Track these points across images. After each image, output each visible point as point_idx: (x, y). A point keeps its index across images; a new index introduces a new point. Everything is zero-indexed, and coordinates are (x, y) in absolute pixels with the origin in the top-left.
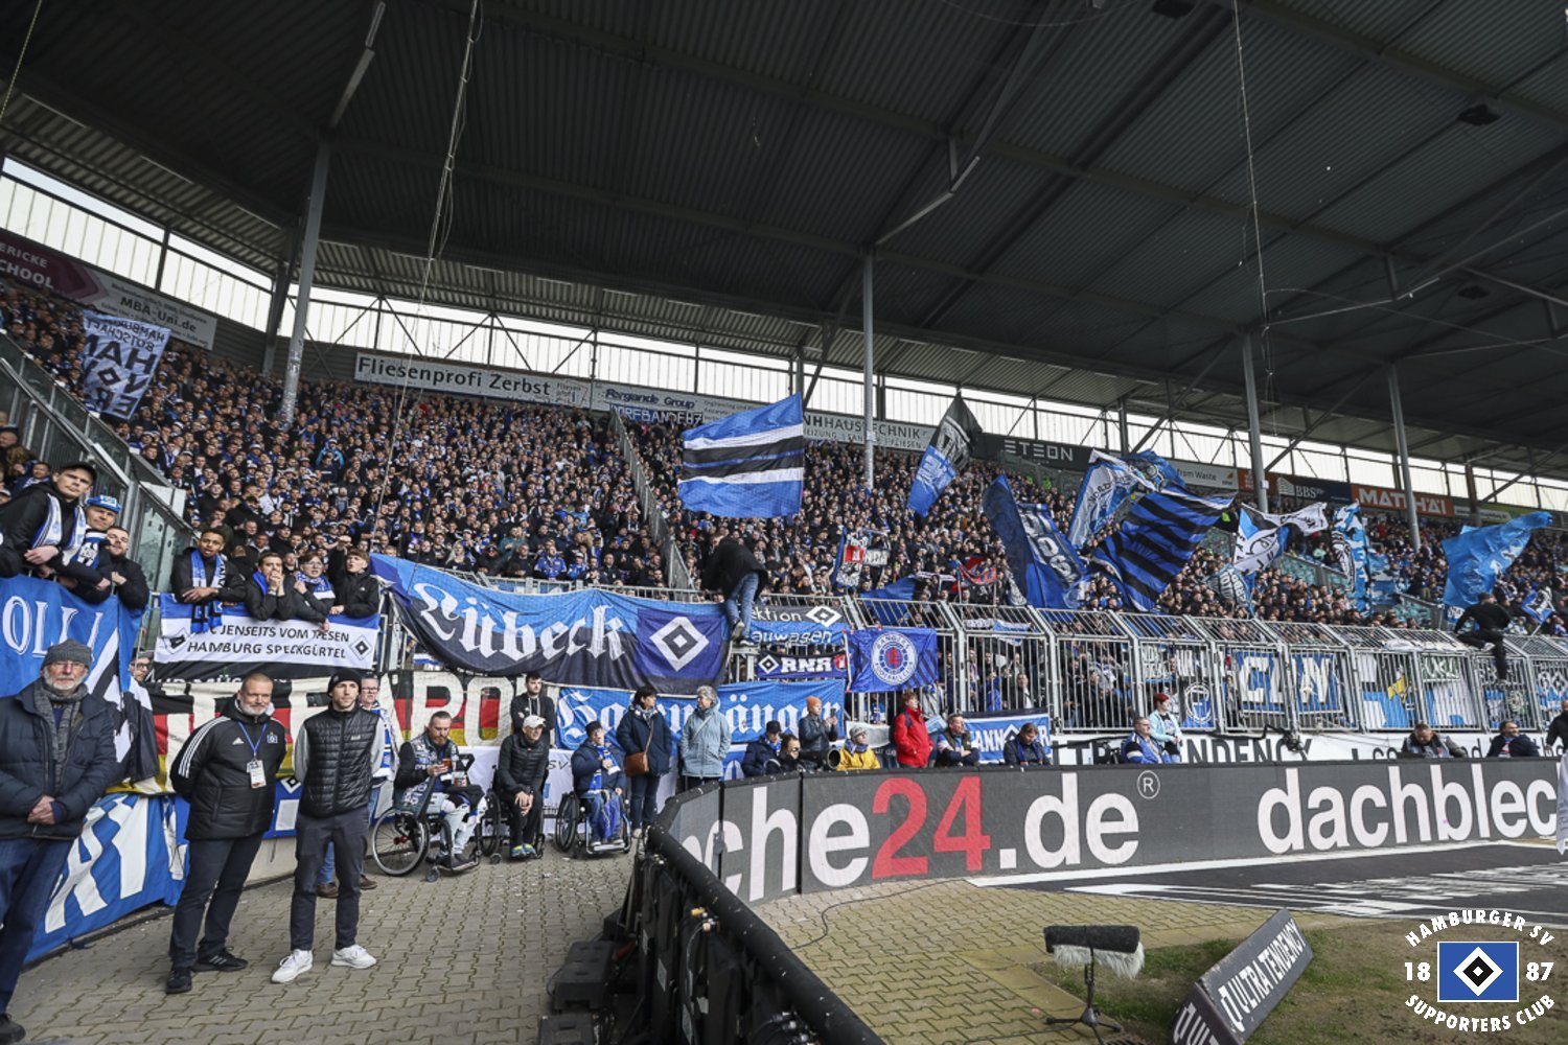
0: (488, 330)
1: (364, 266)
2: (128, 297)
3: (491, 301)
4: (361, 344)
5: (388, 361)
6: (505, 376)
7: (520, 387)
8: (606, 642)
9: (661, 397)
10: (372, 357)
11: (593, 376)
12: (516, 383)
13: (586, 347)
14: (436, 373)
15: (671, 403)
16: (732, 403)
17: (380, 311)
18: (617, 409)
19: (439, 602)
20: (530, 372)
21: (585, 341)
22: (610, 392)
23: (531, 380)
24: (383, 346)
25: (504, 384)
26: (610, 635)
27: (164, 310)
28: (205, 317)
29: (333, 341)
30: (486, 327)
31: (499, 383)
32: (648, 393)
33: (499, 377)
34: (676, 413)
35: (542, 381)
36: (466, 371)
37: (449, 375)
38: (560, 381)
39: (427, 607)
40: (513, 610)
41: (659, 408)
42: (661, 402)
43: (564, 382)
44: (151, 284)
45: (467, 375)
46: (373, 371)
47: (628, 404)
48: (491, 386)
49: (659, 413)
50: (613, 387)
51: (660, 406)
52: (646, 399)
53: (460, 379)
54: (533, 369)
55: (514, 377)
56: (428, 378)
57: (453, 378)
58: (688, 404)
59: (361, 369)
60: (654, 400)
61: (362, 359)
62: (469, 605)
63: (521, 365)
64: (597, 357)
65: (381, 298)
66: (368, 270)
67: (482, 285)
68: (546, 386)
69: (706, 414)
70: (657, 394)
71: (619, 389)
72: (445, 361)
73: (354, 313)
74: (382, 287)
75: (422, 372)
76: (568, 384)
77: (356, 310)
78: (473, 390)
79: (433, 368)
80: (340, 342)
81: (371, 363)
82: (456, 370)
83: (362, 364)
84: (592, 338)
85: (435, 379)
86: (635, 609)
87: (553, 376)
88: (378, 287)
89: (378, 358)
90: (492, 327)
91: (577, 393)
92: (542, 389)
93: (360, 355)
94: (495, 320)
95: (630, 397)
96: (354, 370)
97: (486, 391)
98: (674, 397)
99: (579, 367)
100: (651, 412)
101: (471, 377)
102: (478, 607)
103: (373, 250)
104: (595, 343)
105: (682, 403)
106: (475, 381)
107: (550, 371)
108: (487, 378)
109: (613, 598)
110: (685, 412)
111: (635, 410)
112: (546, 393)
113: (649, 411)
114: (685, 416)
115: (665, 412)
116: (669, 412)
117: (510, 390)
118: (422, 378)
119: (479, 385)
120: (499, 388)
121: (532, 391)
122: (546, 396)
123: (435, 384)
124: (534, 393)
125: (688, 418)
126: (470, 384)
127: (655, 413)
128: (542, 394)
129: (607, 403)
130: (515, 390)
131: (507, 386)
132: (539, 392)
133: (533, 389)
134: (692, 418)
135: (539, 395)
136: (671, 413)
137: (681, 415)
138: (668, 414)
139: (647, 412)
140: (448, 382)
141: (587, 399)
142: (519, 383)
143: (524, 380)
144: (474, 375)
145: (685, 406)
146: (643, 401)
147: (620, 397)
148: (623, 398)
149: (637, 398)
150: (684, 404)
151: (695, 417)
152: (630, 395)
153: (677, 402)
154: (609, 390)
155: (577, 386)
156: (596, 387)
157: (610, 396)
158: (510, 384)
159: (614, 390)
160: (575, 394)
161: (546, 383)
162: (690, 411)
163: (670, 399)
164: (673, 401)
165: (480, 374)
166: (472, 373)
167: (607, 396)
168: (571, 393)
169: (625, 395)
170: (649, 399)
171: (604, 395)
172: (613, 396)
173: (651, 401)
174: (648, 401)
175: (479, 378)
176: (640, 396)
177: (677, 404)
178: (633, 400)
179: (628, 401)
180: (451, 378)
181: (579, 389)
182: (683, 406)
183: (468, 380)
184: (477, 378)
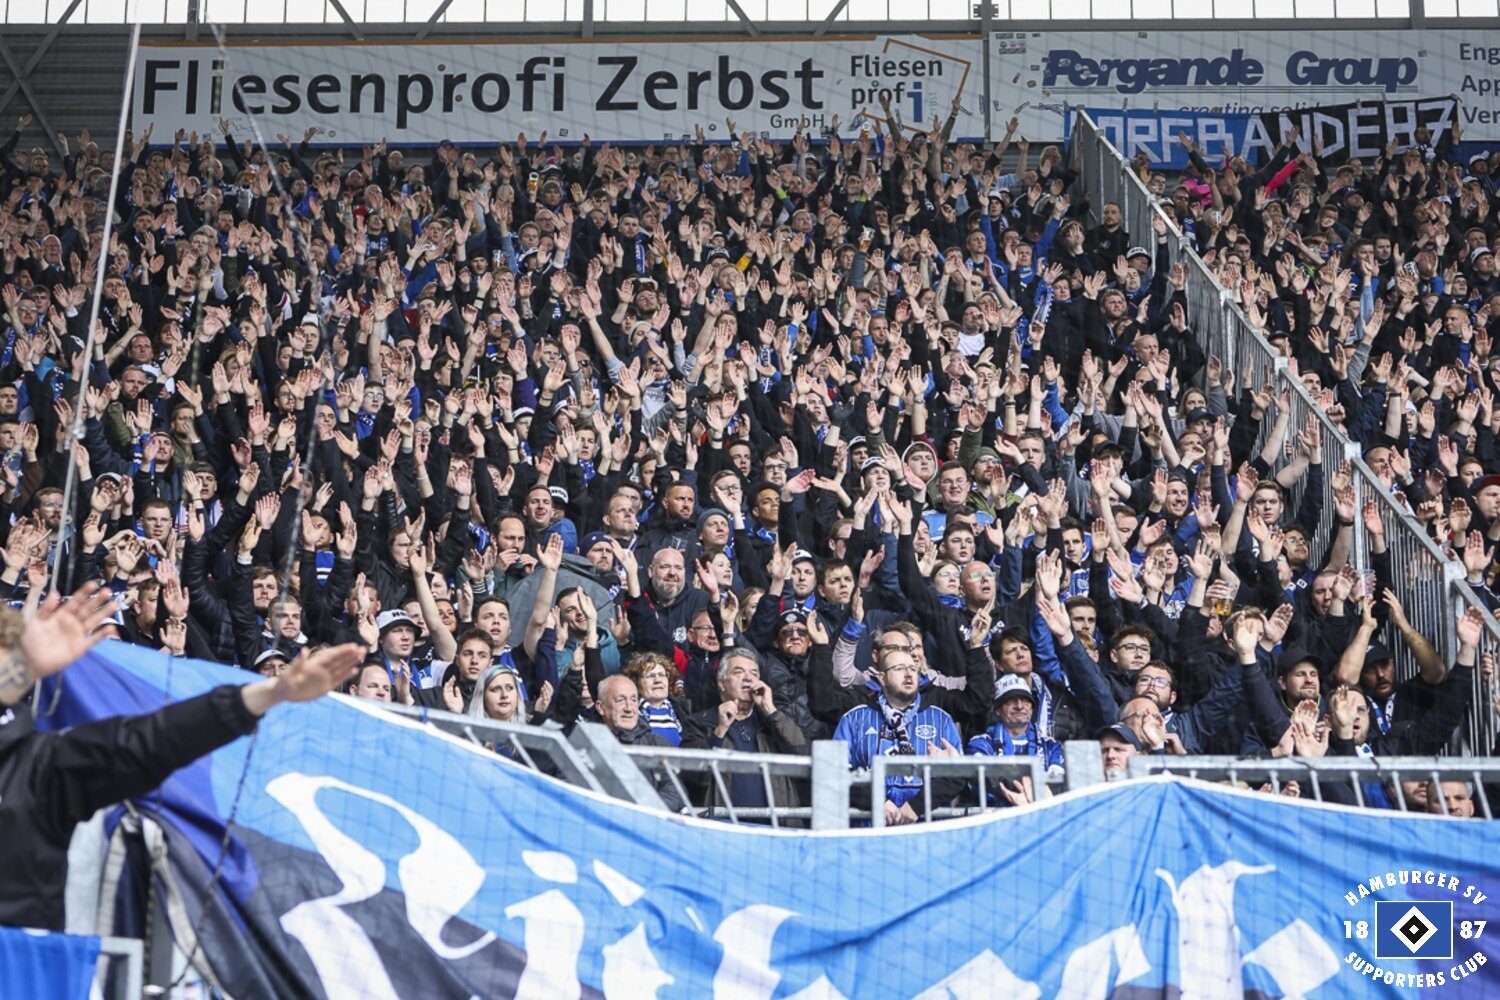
5: (236, 62)
6: (651, 57)
7: (709, 90)
9: (1272, 55)
10: (184, 54)
11: (986, 7)
12: (695, 80)
14: (404, 82)
15: (1318, 76)
18: (1099, 126)
19: (392, 866)
20: (745, 30)
22: (1060, 63)
23: (751, 58)
25: (650, 86)
31: (633, 88)
32: (1217, 51)
33: (629, 64)
34: (1340, 112)
35: (788, 57)
36: (509, 60)
37: (451, 83)
39: (337, 886)
41: (1267, 103)
42: (1275, 74)
43: (872, 48)
45: (511, 72)
46: (191, 108)
47: (1143, 100)
48: (604, 104)
49: (1271, 120)
50: (1071, 41)
51: (1274, 93)
52: (1209, 70)
53: (490, 92)
55: (686, 58)
56: (379, 107)
57: (464, 91)
58: (1388, 66)
60: (1241, 70)
61: (152, 67)
62: (534, 887)
68: (807, 73)
69: (1470, 99)
70: (1252, 47)
71: (1095, 50)
72: (435, 32)
75: (357, 83)
76: (895, 54)
78: (537, 124)
79: (391, 63)
80: (77, 19)
81: (180, 75)
83: (151, 86)
85: (404, 106)
87: (830, 30)
89: (205, 55)
91: (930, 86)
92: (793, 86)
93: (144, 55)
95: (1145, 74)
97: (582, 122)
98: (1327, 47)
100: (1236, 122)
101: (528, 77)
102: (588, 895)
105: (1362, 68)
106: (543, 91)
108: (586, 73)
110: (1380, 105)
111: (1166, 123)
112: (808, 102)
113: (1227, 117)
114: (1380, 120)
115: (1295, 116)
116: (1310, 111)
117: (672, 106)
118: (355, 107)
119: (558, 105)
120: (633, 106)
121: (755, 103)
122: (809, 113)
123: (402, 123)
124: (765, 105)
125: (1393, 129)
126: (528, 105)
127: (1255, 123)
128: (795, 108)
129: (1054, 109)
130: (693, 104)
131: (662, 95)
132: (784, 99)
133: (761, 94)
134: (1410, 127)
135: (785, 112)
136: (1319, 118)
137: (1363, 121)
138: (1305, 119)
139: (1220, 123)
140: (448, 107)
141: (971, 103)
142: (707, 76)
143: (724, 61)
144: (538, 69)
145: (1379, 79)
146: (1199, 81)
147: (1104, 80)
148: (1114, 80)
149: (1175, 73)
150: (1373, 72)
151: (1425, 118)
152: (1142, 65)
153: (1339, 66)
154: (1054, 56)
155: (926, 58)
156: (1003, 50)
157: (1062, 80)
158: (672, 83)
159: (1072, 55)
160: (924, 91)
161: (807, 64)
162: (1402, 95)
163: (1312, 57)
164: (1326, 64)
165: (560, 62)
166: (530, 65)
167: (1049, 81)
168: (909, 87)
169: (1122, 67)
170: (1224, 71)
171: (1039, 77)
172: (1075, 79)
173: (1231, 80)
174: (1217, 80)
175: (559, 79)
176: (1189, 64)
177: (1340, 77)
178: (1155, 82)
179: (1136, 90)
180: (458, 90)
181: (936, 66)
182: (1367, 80)
183: (517, 89)
184: (550, 81)
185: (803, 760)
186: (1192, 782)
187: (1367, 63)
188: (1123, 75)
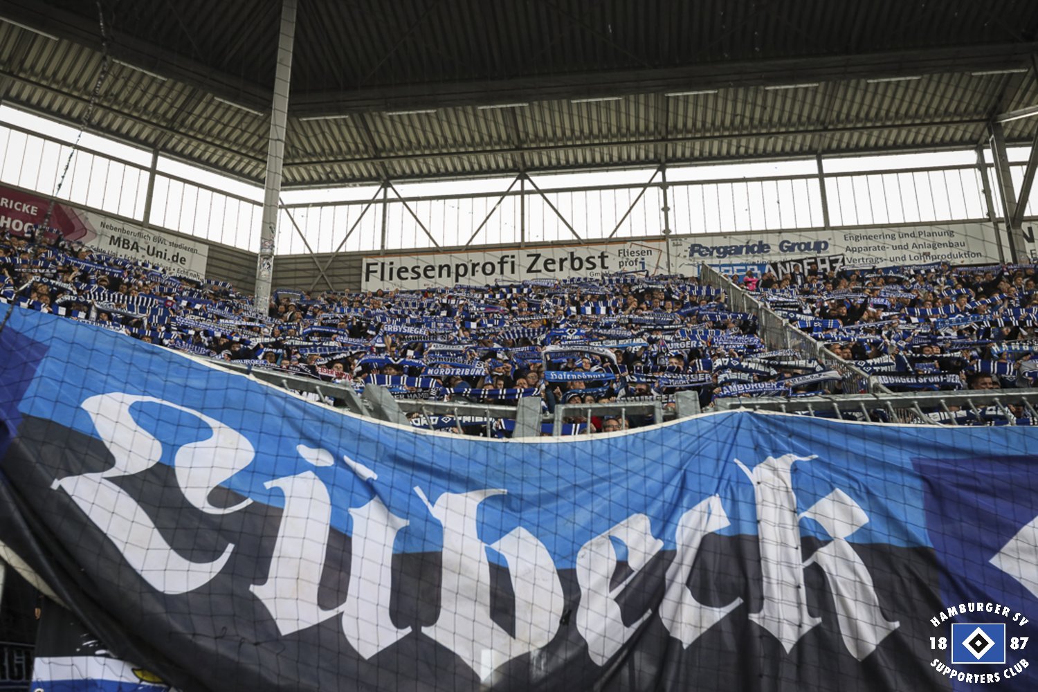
0: (519, 197)
1: (361, 147)
2: (117, 235)
3: (517, 155)
4: (367, 247)
5: (398, 262)
6: (546, 253)
7: (567, 264)
8: (817, 582)
9: (774, 241)
10: (380, 260)
11: (667, 230)
12: (562, 261)
13: (654, 193)
14: (458, 266)
15: (791, 249)
16: (886, 231)
17: (385, 201)
18: (710, 271)
20: (579, 243)
21: (650, 184)
22: (695, 249)
23: (582, 252)
24: (392, 245)
25: (546, 264)
26: (825, 556)
27: (152, 244)
28: (198, 246)
29: (334, 251)
30: (515, 193)
31: (540, 265)
32: (755, 239)
33: (538, 256)
34: (801, 261)
35: (595, 251)
36: (494, 257)
37: (474, 266)
38: (620, 246)
40: (468, 484)
41: (773, 259)
42: (775, 249)
43: (627, 246)
44: (140, 217)
45: (496, 261)
46: (382, 279)
47: (725, 261)
48: (529, 271)
49: (774, 265)
50: (699, 241)
51: (775, 256)
52: (751, 250)
53: (489, 268)
54: (583, 237)
55: (559, 253)
56: (449, 275)
57: (479, 268)
58: (817, 244)
59: (367, 280)
60: (763, 248)
61: (368, 265)
63: (567, 236)
64: (670, 204)
65: (386, 185)
66: (366, 151)
67: (504, 137)
68: (603, 257)
69: (848, 255)
70: (766, 239)
71: (707, 243)
72: (468, 249)
73: (357, 209)
74: (387, 173)
75: (441, 268)
76: (635, 248)
77: (360, 206)
78: (508, 278)
79: (453, 260)
80: (342, 250)
81: (378, 268)
82: (481, 258)
83: (368, 272)
84: (659, 179)
85: (458, 275)
86: (904, 458)
87: (611, 241)
88: (382, 172)
89: (387, 260)
90: (522, 193)
91: (647, 259)
92: (598, 262)
93: (365, 261)
94: (526, 182)
95: (726, 251)
96: (360, 282)
97: (522, 276)
98: (794, 239)
99: (647, 222)
100: (761, 266)
101: (502, 263)
103: (367, 117)
104: (664, 185)
105: (808, 245)
106: (507, 267)
107: (606, 236)
108: (523, 259)
109: (805, 430)
110: (815, 258)
111: (735, 268)
112: (603, 267)
113: (758, 265)
114: (816, 263)
115: (783, 263)
116: (789, 262)
117: (554, 271)
118: (440, 276)
119: (513, 272)
120: (540, 271)
121: (584, 268)
122: (604, 271)
123: (457, 281)
124: (588, 269)
125: (821, 267)
126: (502, 272)
127: (768, 267)
128: (598, 269)
129: (694, 265)
130: (561, 269)
131: (550, 267)
132: (594, 266)
133: (586, 265)
134: (827, 266)
135: (595, 271)
136: (793, 263)
137: (809, 264)
138: (787, 265)
139: (756, 267)
140: (473, 274)
141: (663, 264)
142: (566, 259)
143: (572, 254)
144: (505, 259)
145: (814, 249)
146: (747, 253)
147: (711, 254)
148: (715, 253)
149: (738, 250)
150: (812, 247)
151: (832, 262)
152: (725, 248)
153: (799, 245)
154: (693, 246)
155: (646, 249)
156: (674, 245)
157: (696, 255)
158: (554, 262)
159: (700, 246)
160: (646, 261)
161: (602, 253)
162: (823, 254)
163: (788, 242)
164: (794, 245)
165: (513, 257)
166: (503, 258)
167: (691, 255)
168: (639, 260)
169: (718, 249)
170: (756, 249)
171: (687, 254)
172: (701, 254)
173: (759, 252)
174: (753, 252)
175: (513, 263)
176: (742, 247)
177: (799, 248)
178: (730, 254)
179: (724, 257)
180: (477, 268)
181: (650, 252)
182: (810, 250)
183: (498, 267)
184: (510, 264)
185: (513, 409)
186: (760, 412)
187: (809, 243)
188: (718, 251)
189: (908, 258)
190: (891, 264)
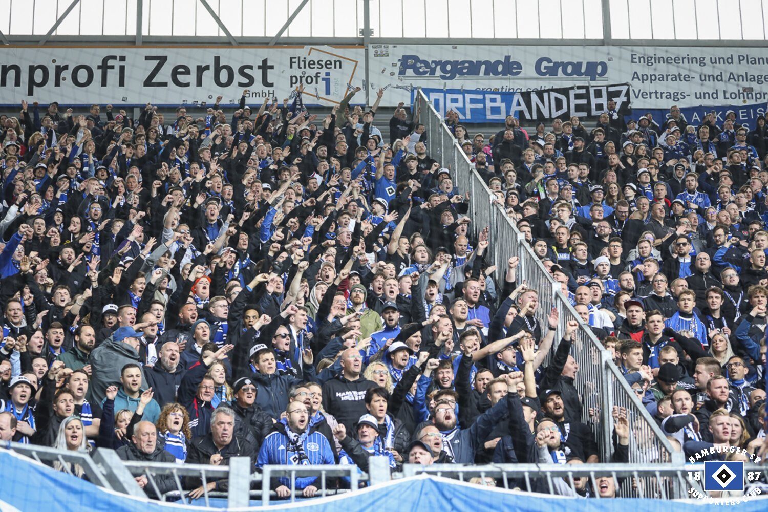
6: (175, 57)
7: (208, 76)
9: (527, 59)
11: (366, 30)
12: (201, 70)
14: (32, 69)
15: (552, 70)
16: (696, 52)
18: (430, 99)
20: (229, 42)
22: (409, 63)
23: (233, 58)
25: (175, 73)
31: (164, 75)
32: (495, 55)
33: (163, 60)
34: (565, 91)
35: (254, 57)
36: (93, 57)
37: (59, 70)
38: (294, 52)
41: (524, 86)
42: (529, 70)
43: (302, 52)
45: (94, 64)
48: (148, 83)
49: (526, 96)
50: (414, 50)
51: (528, 81)
52: (491, 68)
53: (82, 76)
55: (194, 58)
56: (17, 83)
57: (67, 74)
58: (592, 66)
60: (510, 68)
68: (265, 67)
69: (637, 85)
70: (517, 54)
71: (427, 54)
72: (50, 41)
75: (4, 70)
76: (315, 56)
78: (110, 94)
79: (25, 58)
82: (72, 57)
85: (32, 83)
87: (278, 42)
91: (335, 74)
92: (257, 74)
95: (456, 69)
98: (557, 55)
100: (507, 96)
101: (105, 67)
105: (577, 67)
106: (113, 76)
108: (139, 64)
110: (587, 88)
111: (468, 97)
112: (265, 83)
113: (502, 94)
114: (587, 96)
115: (540, 94)
116: (548, 91)
117: (188, 85)
118: (4, 83)
119: (122, 83)
120: (165, 84)
121: (235, 82)
122: (266, 89)
123: (32, 93)
124: (241, 85)
125: (594, 101)
126: (104, 83)
127: (517, 97)
128: (258, 86)
129: (405, 88)
130: (199, 83)
131: (181, 78)
132: (252, 80)
133: (238, 78)
134: (604, 101)
135: (252, 89)
137: (578, 97)
138: (546, 95)
139: (498, 97)
140: (57, 84)
141: (358, 84)
142: (207, 67)
143: (217, 59)
144: (110, 63)
145: (586, 73)
146: (487, 73)
147: (433, 72)
148: (438, 72)
149: (473, 69)
150: (583, 69)
151: (612, 95)
152: (455, 64)
153: (565, 66)
154: (405, 59)
155: (333, 59)
156: (376, 55)
157: (410, 72)
158: (187, 72)
159: (415, 58)
160: (331, 77)
161: (265, 62)
162: (599, 82)
163: (549, 61)
164: (557, 65)
165: (123, 59)
166: (105, 60)
167: (402, 72)
168: (323, 75)
169: (443, 65)
170: (500, 68)
171: (396, 70)
172: (417, 71)
173: (504, 73)
174: (496, 73)
175: (122, 69)
176: (479, 63)
177: (565, 72)
178: (462, 74)
179: (451, 78)
180: (64, 74)
181: (339, 64)
182: (580, 74)
183: (98, 74)
184: (117, 69)
187: (580, 64)
188: (443, 70)
189: (721, 95)
190: (697, 103)
